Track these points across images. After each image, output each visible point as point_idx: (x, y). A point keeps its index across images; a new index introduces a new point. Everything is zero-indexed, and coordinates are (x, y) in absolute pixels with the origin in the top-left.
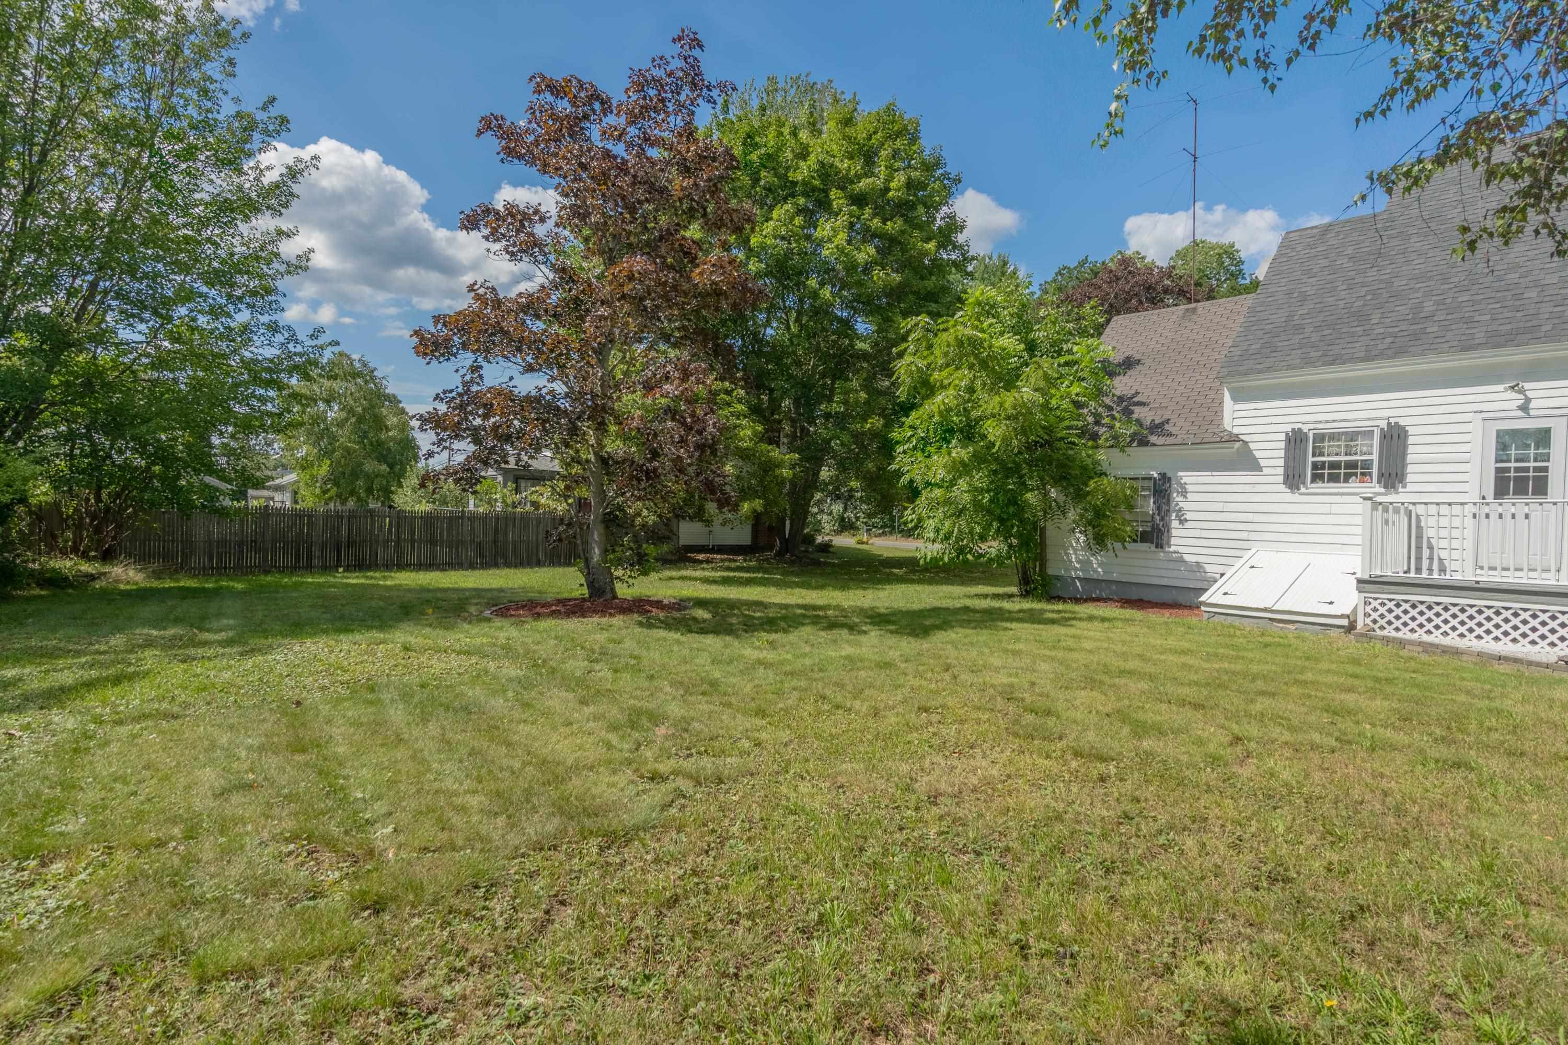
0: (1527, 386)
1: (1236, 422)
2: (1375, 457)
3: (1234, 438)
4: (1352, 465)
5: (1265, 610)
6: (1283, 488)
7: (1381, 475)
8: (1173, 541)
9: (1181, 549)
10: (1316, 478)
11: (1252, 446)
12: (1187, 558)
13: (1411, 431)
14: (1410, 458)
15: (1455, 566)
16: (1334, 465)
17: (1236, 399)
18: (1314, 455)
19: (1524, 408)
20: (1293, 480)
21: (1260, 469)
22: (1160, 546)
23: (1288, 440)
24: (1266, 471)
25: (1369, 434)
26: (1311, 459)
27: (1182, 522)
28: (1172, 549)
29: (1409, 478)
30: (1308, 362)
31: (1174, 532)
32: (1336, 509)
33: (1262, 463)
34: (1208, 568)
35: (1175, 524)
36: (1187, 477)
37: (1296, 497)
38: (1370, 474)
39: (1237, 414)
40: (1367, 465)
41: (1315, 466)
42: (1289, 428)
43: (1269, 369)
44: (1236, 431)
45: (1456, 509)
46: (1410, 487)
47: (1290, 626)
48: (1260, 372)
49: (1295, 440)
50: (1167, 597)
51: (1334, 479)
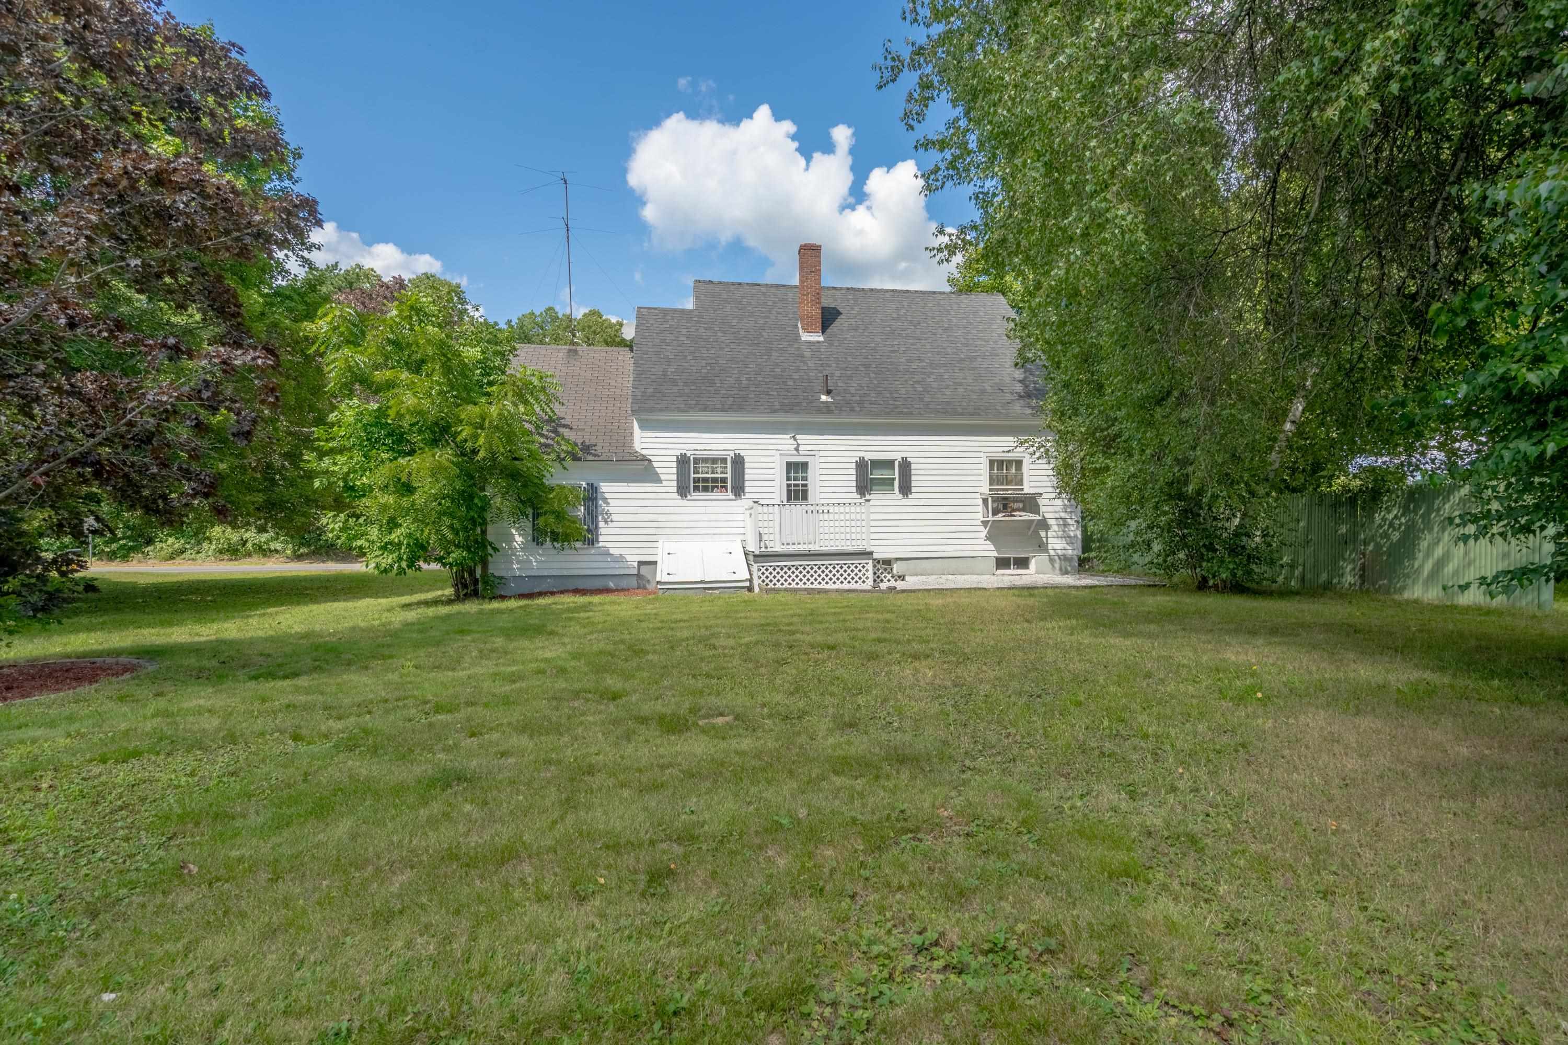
0: (798, 437)
1: (644, 446)
2: (729, 475)
3: (644, 459)
4: (715, 480)
5: (702, 582)
6: (676, 496)
7: (733, 488)
8: (601, 538)
9: (608, 545)
10: (696, 489)
11: (655, 464)
12: (612, 551)
13: (746, 459)
14: (747, 477)
15: (771, 544)
16: (706, 480)
17: (642, 428)
18: (696, 472)
19: (797, 449)
20: (682, 491)
21: (660, 481)
22: (592, 542)
23: (678, 461)
24: (665, 483)
25: (724, 460)
26: (693, 475)
27: (606, 522)
28: (601, 544)
29: (747, 489)
30: (690, 408)
31: (602, 531)
32: (709, 510)
33: (662, 477)
34: (628, 558)
35: (601, 524)
36: (605, 488)
37: (684, 502)
38: (726, 487)
39: (643, 440)
40: (724, 480)
41: (696, 480)
42: (678, 453)
43: (666, 409)
44: (644, 452)
45: (771, 508)
46: (747, 495)
47: (717, 592)
48: (661, 410)
49: (683, 461)
50: (598, 584)
51: (706, 489)
